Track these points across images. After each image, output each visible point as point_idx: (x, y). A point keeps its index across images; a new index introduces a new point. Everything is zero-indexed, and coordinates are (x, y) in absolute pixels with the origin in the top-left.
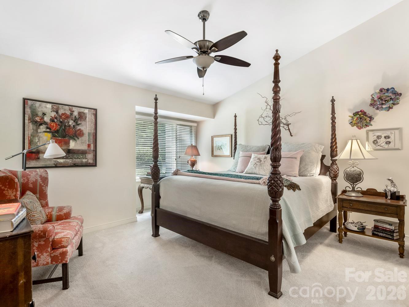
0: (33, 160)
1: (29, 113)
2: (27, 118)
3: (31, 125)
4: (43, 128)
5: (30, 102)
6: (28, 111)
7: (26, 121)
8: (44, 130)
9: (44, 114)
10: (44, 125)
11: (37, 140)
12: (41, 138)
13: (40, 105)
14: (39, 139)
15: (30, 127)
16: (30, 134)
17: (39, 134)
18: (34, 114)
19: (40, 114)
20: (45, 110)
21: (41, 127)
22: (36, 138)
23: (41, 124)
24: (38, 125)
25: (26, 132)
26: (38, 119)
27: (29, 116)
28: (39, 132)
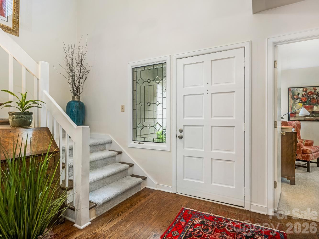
0: (293, 117)
1: (291, 94)
2: (290, 97)
3: (292, 100)
4: (298, 101)
5: (291, 89)
6: (291, 93)
7: (290, 99)
8: (299, 102)
9: (299, 94)
10: (298, 99)
11: (295, 107)
12: (297, 106)
13: (297, 90)
14: (296, 107)
15: (292, 101)
16: (291, 104)
17: (296, 104)
18: (294, 94)
19: (297, 94)
20: (299, 92)
21: (297, 100)
22: (295, 106)
23: (297, 99)
24: (295, 100)
25: (290, 104)
26: (295, 97)
27: (291, 96)
28: (296, 103)
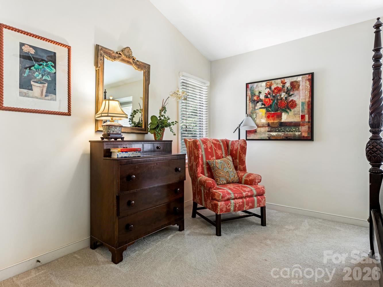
0: (252, 133)
1: (250, 94)
2: (248, 99)
3: (251, 104)
4: (259, 105)
5: (250, 85)
6: (249, 93)
7: (248, 102)
8: (260, 106)
9: (260, 93)
10: (259, 102)
11: (255, 117)
12: (257, 114)
13: (257, 86)
14: (256, 115)
16: (250, 112)
17: (256, 111)
18: (253, 94)
19: (257, 94)
20: (260, 89)
21: (258, 104)
22: (255, 115)
23: (258, 102)
24: (256, 103)
25: (248, 111)
26: (255, 98)
27: (249, 97)
28: (256, 109)
